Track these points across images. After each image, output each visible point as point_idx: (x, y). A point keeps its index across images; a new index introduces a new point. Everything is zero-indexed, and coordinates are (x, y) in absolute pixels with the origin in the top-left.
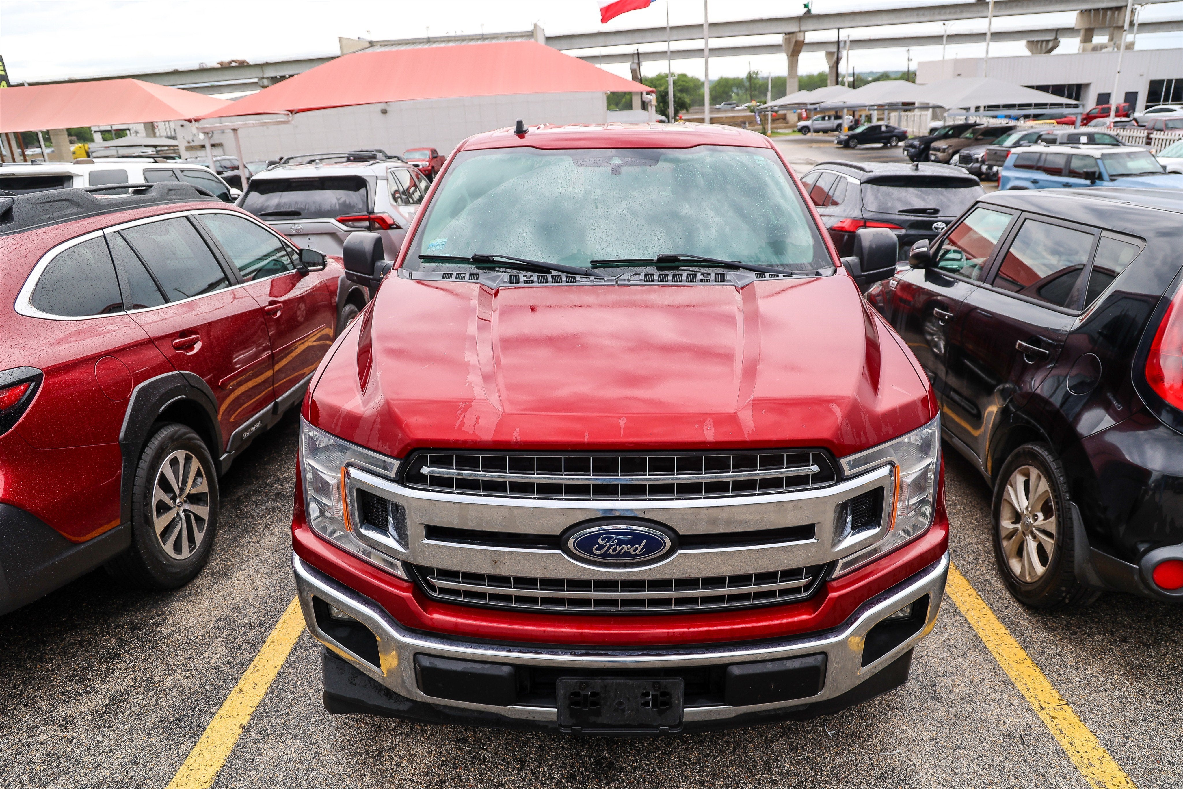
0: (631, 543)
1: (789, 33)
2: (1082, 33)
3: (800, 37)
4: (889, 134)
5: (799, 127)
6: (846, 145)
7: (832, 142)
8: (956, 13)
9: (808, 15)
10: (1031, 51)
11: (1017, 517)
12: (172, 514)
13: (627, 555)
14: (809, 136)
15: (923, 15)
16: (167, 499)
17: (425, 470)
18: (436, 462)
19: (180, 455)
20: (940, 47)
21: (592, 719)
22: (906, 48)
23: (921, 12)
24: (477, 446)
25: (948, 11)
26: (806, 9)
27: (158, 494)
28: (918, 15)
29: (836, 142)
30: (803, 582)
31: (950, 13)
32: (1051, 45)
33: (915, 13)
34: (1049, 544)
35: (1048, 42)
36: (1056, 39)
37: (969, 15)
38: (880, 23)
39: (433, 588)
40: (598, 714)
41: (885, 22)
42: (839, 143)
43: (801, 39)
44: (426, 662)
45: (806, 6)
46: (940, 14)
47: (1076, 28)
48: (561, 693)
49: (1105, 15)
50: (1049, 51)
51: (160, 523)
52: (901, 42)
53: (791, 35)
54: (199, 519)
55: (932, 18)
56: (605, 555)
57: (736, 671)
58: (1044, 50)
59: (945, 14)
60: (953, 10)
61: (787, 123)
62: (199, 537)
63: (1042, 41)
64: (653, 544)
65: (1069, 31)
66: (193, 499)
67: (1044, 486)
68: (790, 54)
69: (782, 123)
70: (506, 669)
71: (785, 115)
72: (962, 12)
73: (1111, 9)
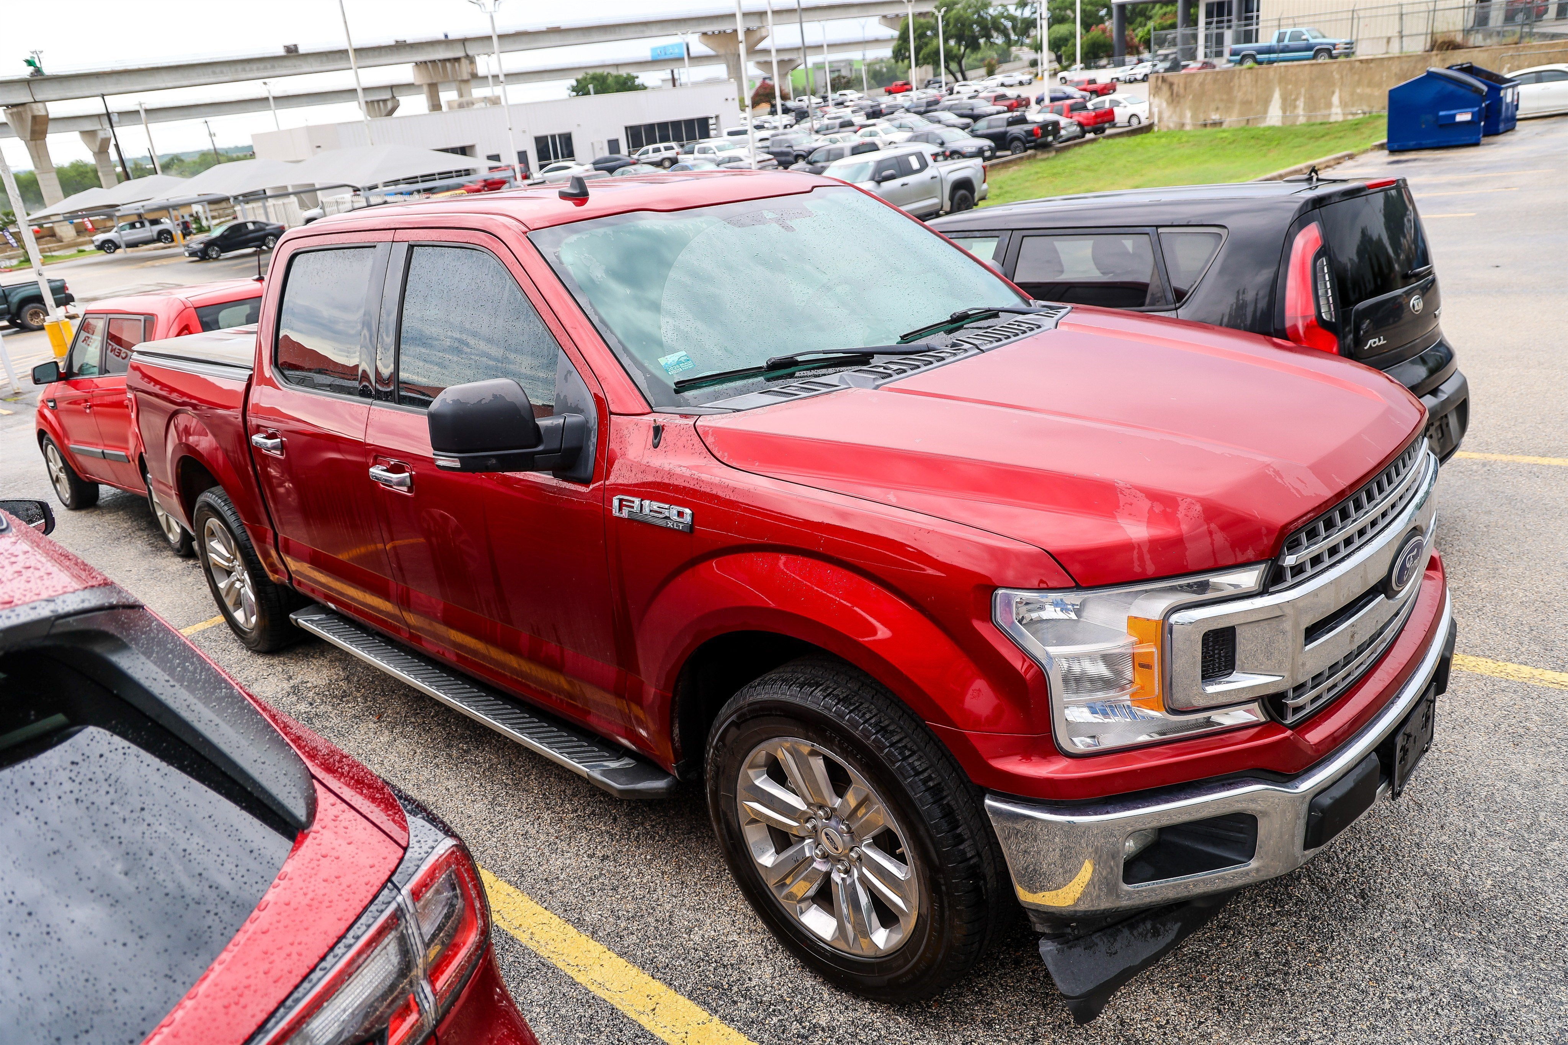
1: (14, 106)
2: (425, 88)
3: (39, 110)
4: (262, 233)
5: (97, 243)
6: (203, 255)
7: (182, 254)
8: (265, 68)
9: (38, 77)
10: (369, 113)
14: (120, 253)
15: (222, 72)
20: (269, 113)
22: (203, 120)
23: (218, 69)
25: (255, 66)
26: (31, 69)
28: (214, 73)
29: (187, 254)
31: (258, 69)
32: (390, 105)
33: (209, 70)
35: (385, 101)
36: (393, 97)
37: (284, 72)
38: (163, 85)
41: (170, 85)
42: (192, 254)
43: (43, 113)
45: (30, 63)
46: (244, 70)
47: (417, 83)
49: (444, 68)
50: (390, 113)
52: (193, 111)
53: (20, 109)
55: (236, 77)
58: (384, 112)
59: (251, 70)
60: (261, 65)
61: (60, 240)
63: (378, 101)
65: (408, 87)
68: (28, 136)
69: (51, 242)
71: (51, 228)
72: (273, 67)
73: (449, 60)
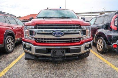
0: (59, 33)
11: (99, 45)
12: (9, 45)
13: (59, 35)
16: (9, 43)
17: (37, 27)
18: (38, 26)
19: (11, 39)
21: (55, 55)
24: (43, 24)
27: (8, 42)
30: (78, 40)
34: (102, 46)
39: (37, 41)
40: (56, 54)
44: (36, 49)
48: (52, 52)
51: (8, 45)
54: (12, 47)
56: (57, 35)
57: (71, 49)
62: (12, 48)
64: (62, 34)
65: (99, 15)
66: (12, 44)
67: (101, 40)
70: (46, 49)
